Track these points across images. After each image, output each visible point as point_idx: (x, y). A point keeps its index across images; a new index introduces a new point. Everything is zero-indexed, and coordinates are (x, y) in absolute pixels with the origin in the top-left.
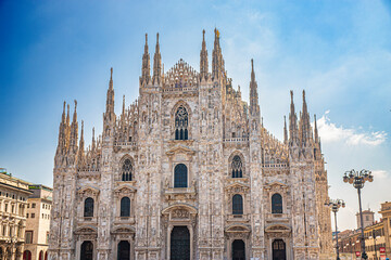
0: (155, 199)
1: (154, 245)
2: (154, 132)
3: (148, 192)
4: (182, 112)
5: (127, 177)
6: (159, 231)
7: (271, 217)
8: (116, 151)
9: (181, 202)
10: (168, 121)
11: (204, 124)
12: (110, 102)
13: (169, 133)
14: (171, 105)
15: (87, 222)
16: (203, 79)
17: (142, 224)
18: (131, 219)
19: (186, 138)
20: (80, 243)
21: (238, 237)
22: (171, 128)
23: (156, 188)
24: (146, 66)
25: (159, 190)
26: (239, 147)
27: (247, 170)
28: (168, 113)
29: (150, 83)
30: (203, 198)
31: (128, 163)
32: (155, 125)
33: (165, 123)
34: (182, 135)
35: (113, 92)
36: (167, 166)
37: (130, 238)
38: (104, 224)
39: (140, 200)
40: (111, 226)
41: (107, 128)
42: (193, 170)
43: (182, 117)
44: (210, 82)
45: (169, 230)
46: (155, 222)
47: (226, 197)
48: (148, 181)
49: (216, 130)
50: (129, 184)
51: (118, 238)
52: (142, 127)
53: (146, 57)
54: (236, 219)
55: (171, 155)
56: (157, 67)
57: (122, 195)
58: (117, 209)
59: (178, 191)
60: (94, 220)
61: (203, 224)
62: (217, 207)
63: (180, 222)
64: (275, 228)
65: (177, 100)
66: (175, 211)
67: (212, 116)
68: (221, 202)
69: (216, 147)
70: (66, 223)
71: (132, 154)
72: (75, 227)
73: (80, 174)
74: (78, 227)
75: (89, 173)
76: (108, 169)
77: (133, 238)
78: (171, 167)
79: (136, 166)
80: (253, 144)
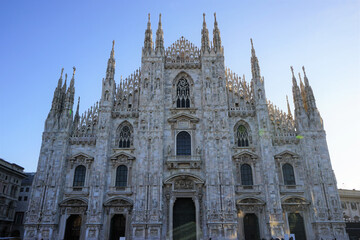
0: (156, 167)
1: (155, 220)
2: (156, 97)
3: (149, 160)
4: (183, 83)
5: (125, 144)
6: (161, 203)
7: (284, 189)
8: (114, 116)
9: (185, 171)
10: (170, 90)
11: (208, 91)
12: (111, 70)
13: (171, 102)
14: (173, 76)
15: (77, 192)
16: (206, 52)
17: (141, 195)
18: (128, 190)
19: (188, 106)
20: (65, 217)
21: (250, 211)
22: (172, 97)
23: (157, 155)
24: (148, 39)
25: (161, 157)
26: (244, 116)
27: (254, 139)
28: (170, 82)
29: (153, 54)
30: (211, 167)
31: (126, 130)
32: (158, 91)
33: (166, 91)
34: (183, 104)
35: (114, 61)
36: (169, 133)
37: (125, 211)
38: (96, 194)
39: (139, 168)
40: (105, 197)
41: (106, 93)
42: (197, 138)
43: (183, 87)
44: (213, 54)
45: (172, 202)
46: (156, 193)
47: (235, 167)
48: (149, 148)
49: (222, 98)
50: (127, 152)
51: (112, 211)
52: (145, 92)
53: (148, 32)
54: (246, 191)
55: (172, 122)
56: (160, 41)
57: (119, 163)
58: (112, 178)
59: (182, 159)
60: (85, 190)
61: (212, 196)
62: (227, 176)
63: (184, 193)
64: (290, 200)
65: (178, 71)
66: (177, 181)
67: (217, 85)
68: (230, 171)
69: (222, 114)
70: (51, 193)
71: (131, 121)
72: (61, 197)
73: (73, 139)
74: (65, 198)
75: (83, 138)
76: (105, 134)
77: (130, 211)
78: (173, 134)
79: (135, 133)
80: (261, 112)
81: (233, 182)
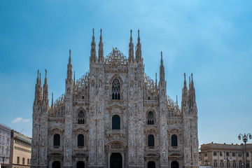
0: (101, 136)
1: (100, 164)
2: (100, 94)
3: (97, 132)
4: (116, 82)
6: (104, 156)
7: (171, 148)
8: (75, 104)
9: (117, 138)
10: (108, 87)
11: (132, 89)
12: (69, 72)
13: (108, 95)
14: (110, 77)
15: (56, 149)
16: (132, 61)
17: (92, 151)
18: (85, 148)
19: (119, 99)
20: (51, 162)
21: (151, 160)
22: (110, 92)
23: (101, 129)
24: (93, 50)
25: (103, 130)
26: (153, 106)
27: (157, 120)
28: (108, 82)
29: (97, 62)
30: (131, 136)
31: (81, 113)
32: (100, 89)
33: (106, 88)
34: (116, 97)
35: (71, 66)
36: (107, 116)
37: (84, 159)
38: (68, 150)
39: (91, 137)
40: (73, 152)
41: (68, 89)
42: (124, 119)
43: (116, 85)
44: (136, 64)
45: (109, 155)
46: (101, 151)
47: (144, 136)
48: (96, 125)
49: (140, 94)
50: (83, 126)
51: (77, 159)
52: (92, 89)
53: (93, 44)
54: (150, 150)
55: (109, 109)
56: (101, 52)
57: (79, 133)
58: (75, 142)
59: (115, 131)
60: (61, 148)
61: (131, 152)
62: (140, 142)
63: (116, 151)
64: (173, 155)
65: (113, 74)
66: (112, 144)
68: (142, 139)
69: (139, 105)
70: (42, 150)
71: (85, 108)
72: (48, 152)
73: (50, 118)
74: (50, 152)
75: (57, 118)
76: (70, 116)
77: (87, 160)
78: (110, 116)
79: (87, 115)
80: (163, 104)
81: (144, 145)
